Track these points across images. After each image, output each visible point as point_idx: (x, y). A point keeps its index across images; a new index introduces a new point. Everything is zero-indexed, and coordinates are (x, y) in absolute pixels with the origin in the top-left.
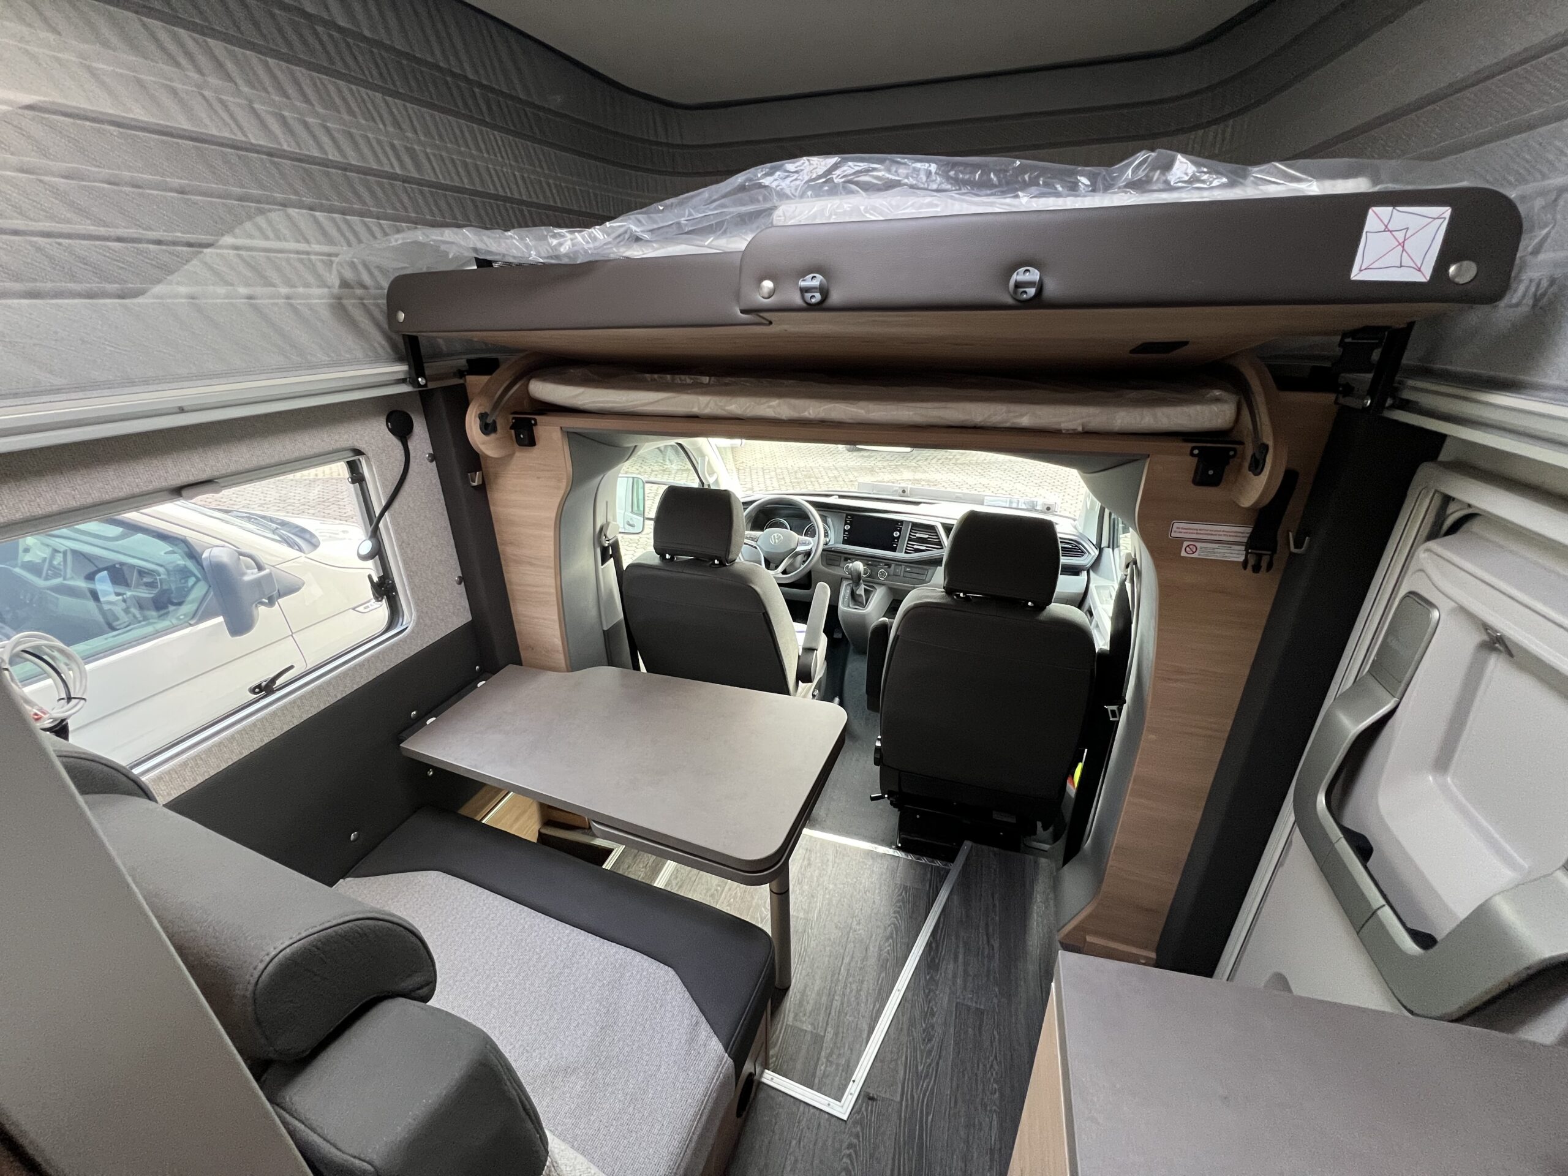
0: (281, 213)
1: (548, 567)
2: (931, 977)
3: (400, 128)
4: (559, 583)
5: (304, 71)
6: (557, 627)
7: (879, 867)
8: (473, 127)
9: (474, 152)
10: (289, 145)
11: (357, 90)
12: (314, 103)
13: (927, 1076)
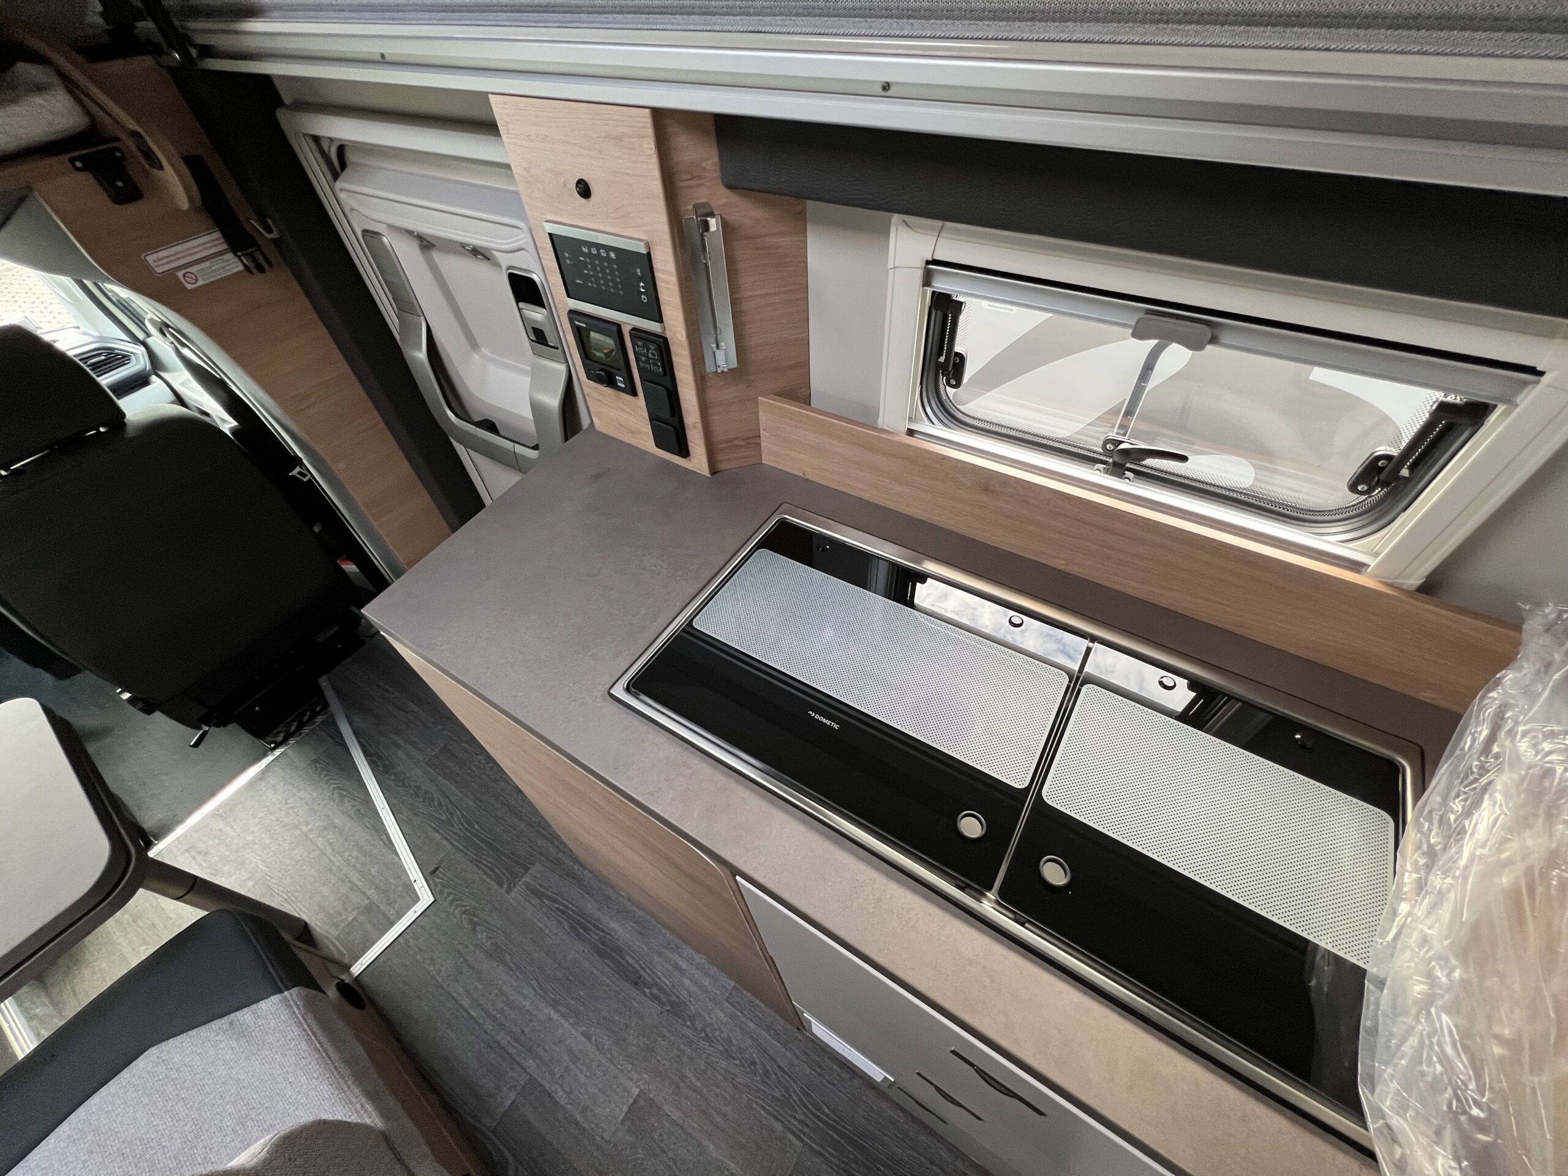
2: (395, 774)
7: (274, 778)
13: (452, 814)
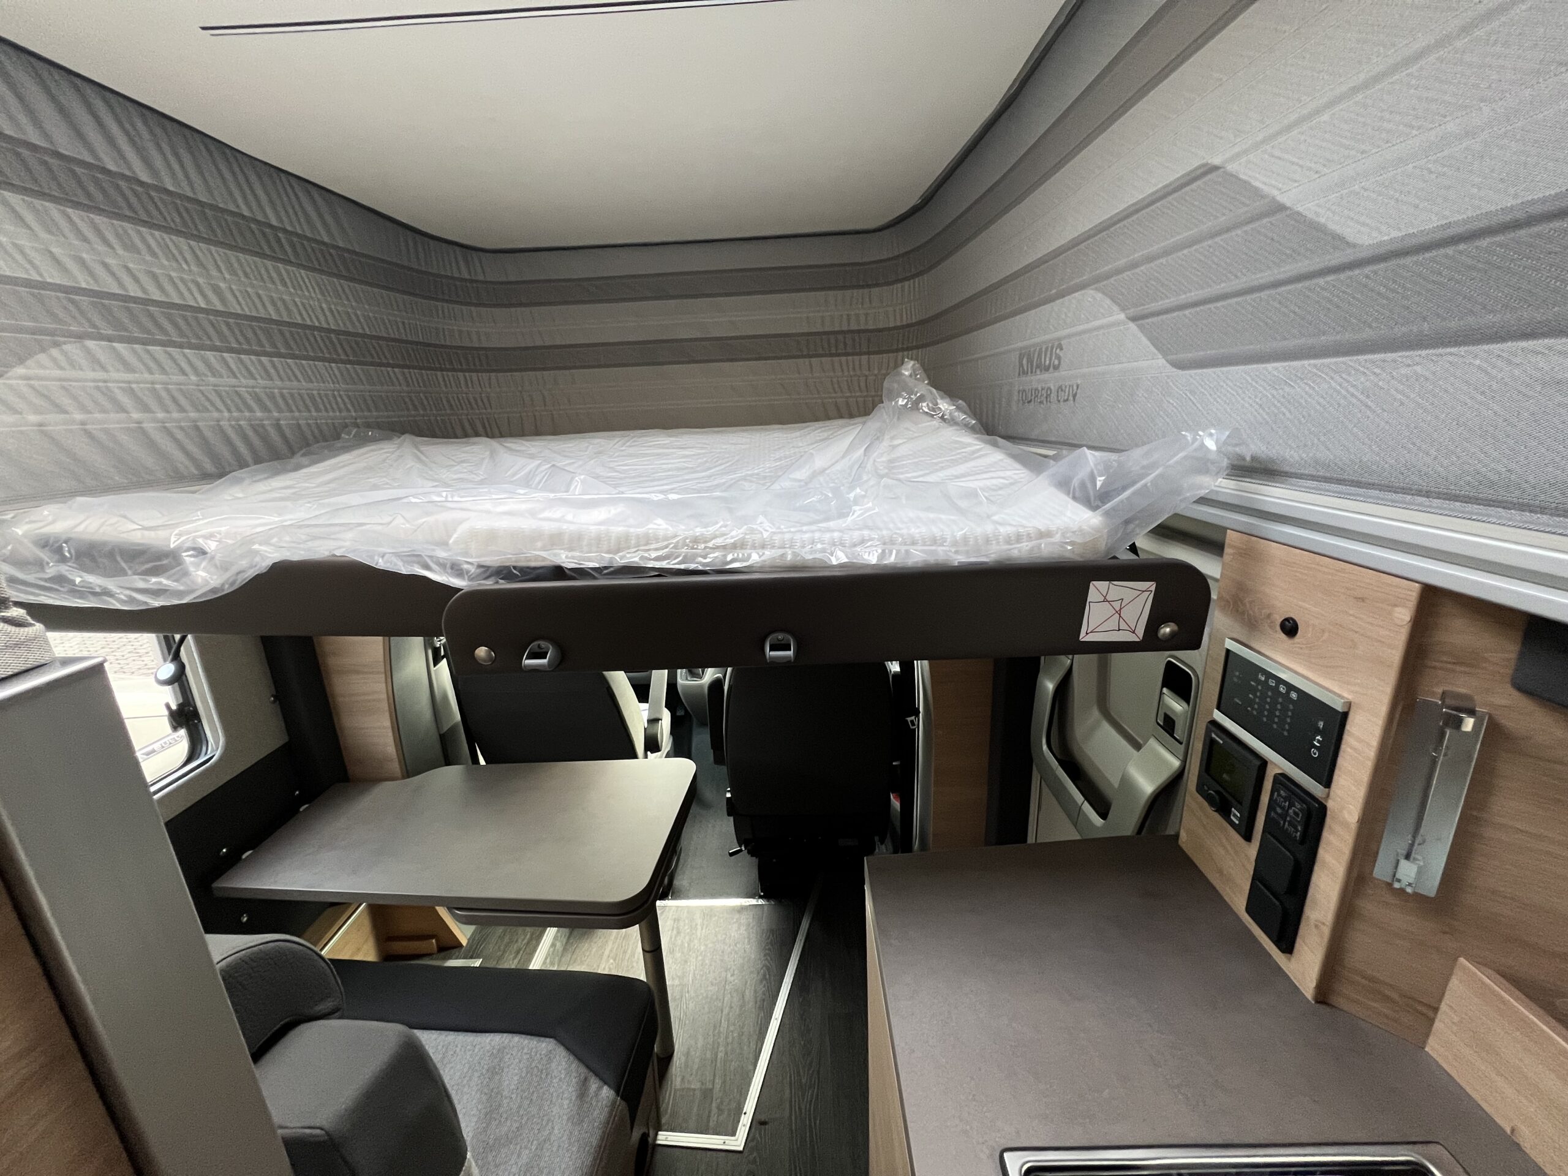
0: (78, 345)
1: (378, 673)
3: (205, 268)
4: (390, 688)
5: (105, 220)
6: (390, 734)
7: (746, 918)
8: (278, 267)
9: (280, 287)
10: (88, 283)
11: (161, 236)
12: (115, 246)
13: (810, 1086)
